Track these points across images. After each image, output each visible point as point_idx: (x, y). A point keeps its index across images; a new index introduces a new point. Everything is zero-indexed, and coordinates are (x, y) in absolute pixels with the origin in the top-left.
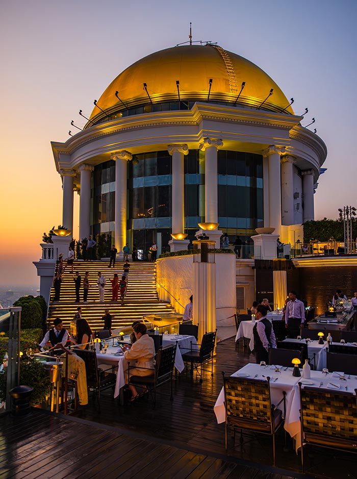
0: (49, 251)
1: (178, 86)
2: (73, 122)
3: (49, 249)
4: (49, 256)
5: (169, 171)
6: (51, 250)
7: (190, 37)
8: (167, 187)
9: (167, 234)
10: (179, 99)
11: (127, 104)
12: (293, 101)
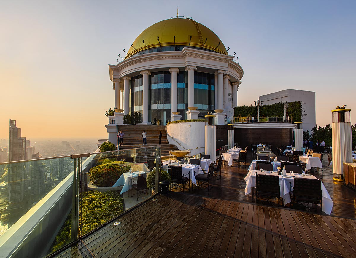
0: (113, 120)
1: (175, 39)
2: (119, 55)
3: (113, 119)
4: (113, 122)
5: (170, 81)
6: (114, 119)
7: (178, 14)
8: (169, 89)
9: (169, 112)
10: (175, 45)
11: (148, 47)
12: (229, 48)
